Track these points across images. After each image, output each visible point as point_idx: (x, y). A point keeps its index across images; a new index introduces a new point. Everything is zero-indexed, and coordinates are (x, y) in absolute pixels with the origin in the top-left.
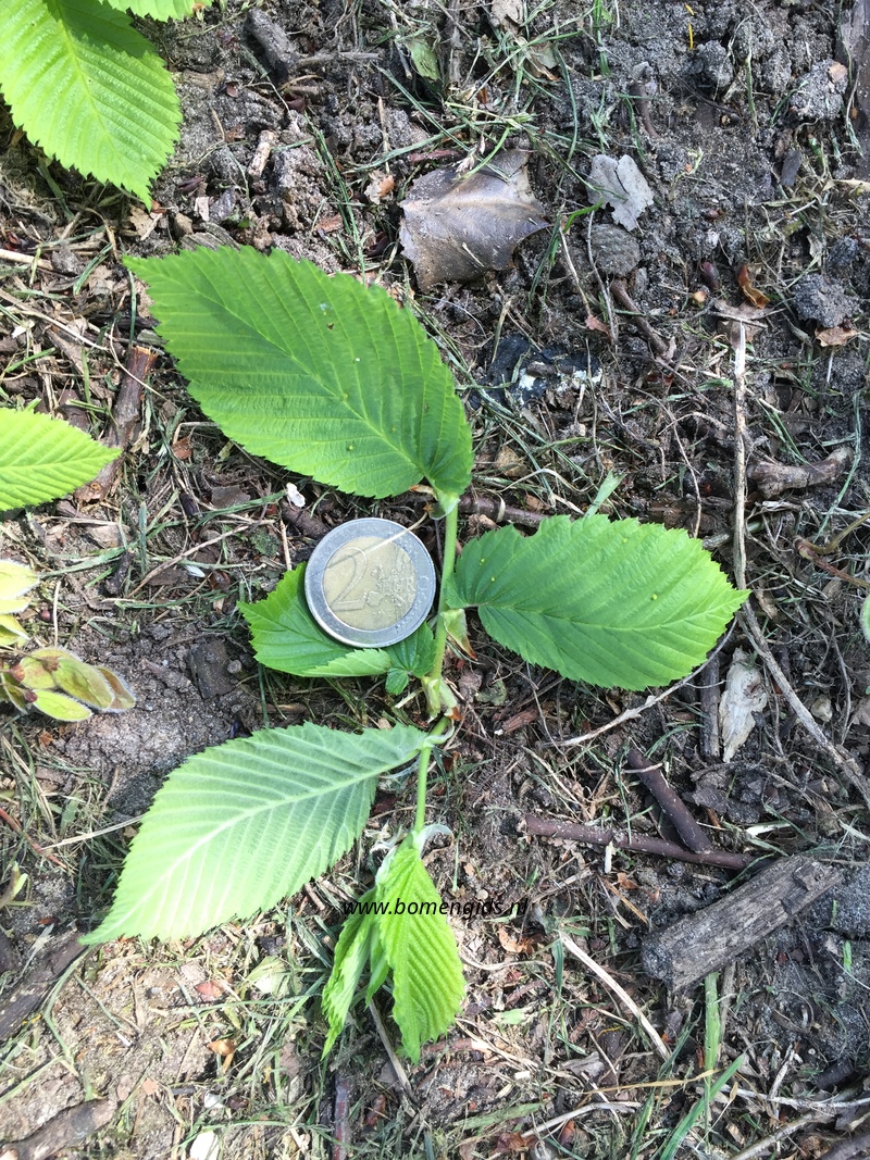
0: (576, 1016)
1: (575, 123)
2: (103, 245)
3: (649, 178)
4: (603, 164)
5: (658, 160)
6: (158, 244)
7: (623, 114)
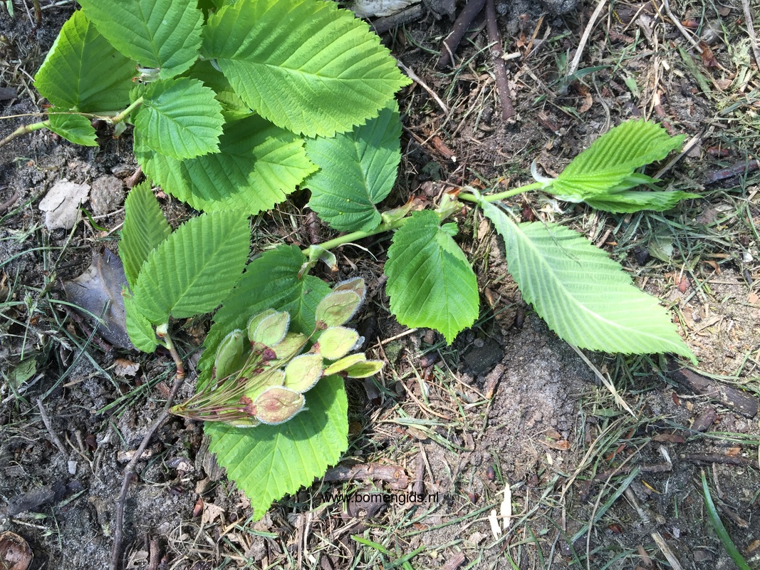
0: (617, 43)
1: (30, 251)
2: (237, 531)
3: (48, 188)
4: (52, 221)
5: (33, 186)
6: (222, 496)
7: (11, 221)
